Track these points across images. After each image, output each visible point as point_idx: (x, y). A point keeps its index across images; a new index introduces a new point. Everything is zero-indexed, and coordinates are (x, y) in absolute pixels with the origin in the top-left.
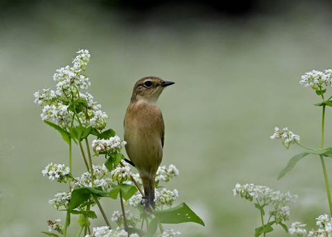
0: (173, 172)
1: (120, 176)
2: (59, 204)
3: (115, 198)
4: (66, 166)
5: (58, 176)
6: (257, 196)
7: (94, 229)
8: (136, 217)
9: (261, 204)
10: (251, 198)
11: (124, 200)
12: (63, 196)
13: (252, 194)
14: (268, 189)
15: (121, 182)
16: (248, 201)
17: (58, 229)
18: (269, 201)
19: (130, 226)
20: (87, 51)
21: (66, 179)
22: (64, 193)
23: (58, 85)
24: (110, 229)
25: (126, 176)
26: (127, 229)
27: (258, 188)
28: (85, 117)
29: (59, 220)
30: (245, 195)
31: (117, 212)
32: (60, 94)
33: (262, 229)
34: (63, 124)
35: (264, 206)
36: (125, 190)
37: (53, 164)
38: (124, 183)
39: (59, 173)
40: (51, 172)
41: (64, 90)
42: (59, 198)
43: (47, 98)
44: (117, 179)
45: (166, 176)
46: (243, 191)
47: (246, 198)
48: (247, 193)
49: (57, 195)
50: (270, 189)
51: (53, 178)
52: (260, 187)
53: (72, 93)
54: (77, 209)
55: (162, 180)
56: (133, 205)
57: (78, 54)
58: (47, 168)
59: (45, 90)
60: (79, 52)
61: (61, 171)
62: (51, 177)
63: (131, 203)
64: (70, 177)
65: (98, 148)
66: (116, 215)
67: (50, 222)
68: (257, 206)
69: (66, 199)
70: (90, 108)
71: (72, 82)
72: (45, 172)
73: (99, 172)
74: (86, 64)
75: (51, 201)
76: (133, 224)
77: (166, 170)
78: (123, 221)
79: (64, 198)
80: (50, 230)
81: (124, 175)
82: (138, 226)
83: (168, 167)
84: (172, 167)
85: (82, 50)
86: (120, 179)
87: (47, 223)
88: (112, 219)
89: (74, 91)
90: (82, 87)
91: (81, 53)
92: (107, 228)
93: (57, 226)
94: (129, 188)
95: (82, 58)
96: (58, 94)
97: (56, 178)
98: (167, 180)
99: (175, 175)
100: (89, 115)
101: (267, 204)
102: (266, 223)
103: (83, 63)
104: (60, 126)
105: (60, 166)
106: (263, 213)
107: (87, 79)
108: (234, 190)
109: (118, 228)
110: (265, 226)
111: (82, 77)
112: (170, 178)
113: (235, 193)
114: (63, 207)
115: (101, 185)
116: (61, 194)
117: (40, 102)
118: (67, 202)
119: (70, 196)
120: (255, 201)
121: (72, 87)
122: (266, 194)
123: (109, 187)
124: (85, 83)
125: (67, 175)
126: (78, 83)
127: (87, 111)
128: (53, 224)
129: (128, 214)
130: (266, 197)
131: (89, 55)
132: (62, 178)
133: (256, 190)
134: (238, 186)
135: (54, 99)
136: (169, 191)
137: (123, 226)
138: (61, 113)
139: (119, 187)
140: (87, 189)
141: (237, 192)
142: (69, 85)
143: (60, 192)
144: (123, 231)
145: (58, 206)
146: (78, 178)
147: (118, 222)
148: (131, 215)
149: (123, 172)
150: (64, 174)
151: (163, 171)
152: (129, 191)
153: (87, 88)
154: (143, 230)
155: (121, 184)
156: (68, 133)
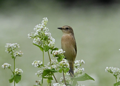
0: (82, 63)
1: (63, 64)
2: (39, 75)
3: (61, 72)
4: (41, 61)
5: (38, 65)
6: (114, 72)
7: (53, 84)
8: (69, 80)
9: (116, 74)
10: (112, 72)
11: (64, 73)
12: (40, 72)
13: (112, 71)
14: (118, 69)
15: (63, 66)
16: (111, 73)
17: (39, 84)
18: (119, 73)
19: (67, 83)
20: (46, 18)
21: (41, 66)
22: (41, 71)
23: (37, 31)
24: (59, 84)
25: (65, 64)
26: (66, 84)
27: (115, 69)
28: (47, 43)
29: (40, 81)
30: (110, 71)
31: (62, 78)
32: (38, 34)
33: (116, 84)
34: (40, 44)
35: (117, 75)
36: (65, 69)
37: (36, 61)
38: (64, 67)
39: (38, 64)
40: (35, 64)
41: (39, 33)
42: (39, 73)
43: (33, 36)
44: (62, 65)
45: (80, 64)
46: (109, 70)
47: (110, 72)
48: (111, 70)
49: (38, 72)
50: (119, 69)
51: (36, 66)
52: (115, 68)
53: (42, 34)
54: (45, 77)
55: (79, 65)
56: (68, 75)
57: (43, 20)
58: (34, 62)
59: (32, 33)
60: (43, 19)
61: (39, 63)
62: (35, 66)
63: (67, 74)
64: (42, 65)
65: (55, 54)
66: (62, 79)
67: (37, 82)
68: (114, 75)
69: (42, 73)
70: (49, 39)
71: (42, 30)
72: (33, 64)
73: (54, 62)
74: (46, 23)
75: (36, 74)
76: (68, 82)
77: (80, 62)
78: (64, 81)
79: (41, 73)
80: (37, 84)
81: (64, 64)
82: (70, 83)
83: (81, 61)
84: (82, 61)
85: (45, 18)
86: (63, 65)
87: (35, 82)
88: (60, 80)
89: (43, 33)
90: (46, 31)
91: (44, 19)
92: (58, 83)
93: (39, 83)
94: (66, 69)
95: (45, 21)
96: (37, 34)
97: (37, 66)
98: (80, 66)
99: (83, 64)
100: (49, 42)
101: (118, 75)
102: (117, 82)
103: (45, 23)
104: (39, 45)
105: (38, 61)
106: (116, 78)
107: (48, 28)
108: (106, 69)
109: (62, 84)
110: (117, 83)
111: (46, 28)
112: (81, 65)
113: (106, 71)
114: (40, 76)
115: (54, 67)
116: (39, 71)
117: (30, 38)
118: (42, 74)
119: (43, 72)
120: (113, 74)
121: (42, 32)
122: (118, 71)
123: (57, 68)
124: (47, 30)
125: (41, 65)
126: (44, 30)
127: (48, 40)
128: (38, 82)
129: (66, 79)
130: (118, 72)
131: (47, 20)
132: (39, 66)
133: (114, 69)
134: (107, 68)
135: (35, 37)
136: (80, 69)
137: (64, 83)
138: (39, 41)
139: (62, 68)
140: (49, 70)
141: (107, 70)
142: (41, 31)
143: (39, 70)
144: (64, 85)
145: (38, 76)
146: (45, 66)
147: (62, 81)
148: (67, 79)
149: (64, 63)
150: (40, 64)
151: (79, 62)
152: (66, 70)
153: (47, 32)
154: (72, 84)
155: (63, 67)
156: (42, 48)
